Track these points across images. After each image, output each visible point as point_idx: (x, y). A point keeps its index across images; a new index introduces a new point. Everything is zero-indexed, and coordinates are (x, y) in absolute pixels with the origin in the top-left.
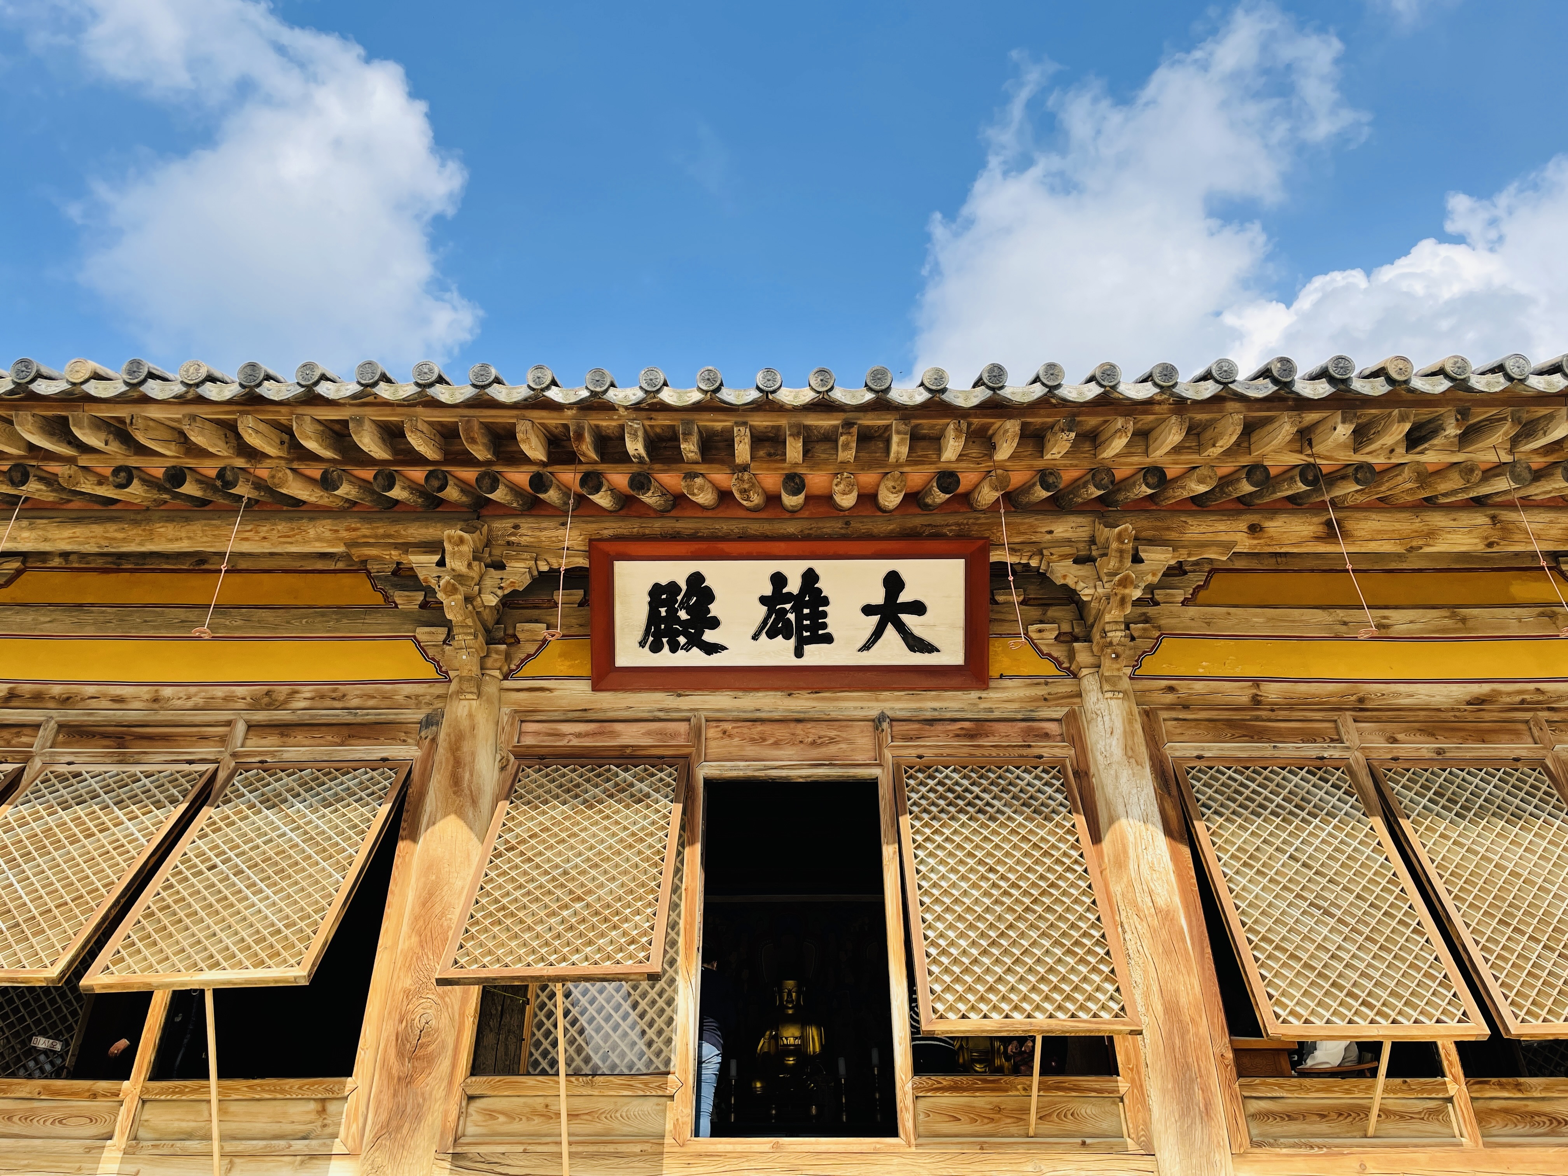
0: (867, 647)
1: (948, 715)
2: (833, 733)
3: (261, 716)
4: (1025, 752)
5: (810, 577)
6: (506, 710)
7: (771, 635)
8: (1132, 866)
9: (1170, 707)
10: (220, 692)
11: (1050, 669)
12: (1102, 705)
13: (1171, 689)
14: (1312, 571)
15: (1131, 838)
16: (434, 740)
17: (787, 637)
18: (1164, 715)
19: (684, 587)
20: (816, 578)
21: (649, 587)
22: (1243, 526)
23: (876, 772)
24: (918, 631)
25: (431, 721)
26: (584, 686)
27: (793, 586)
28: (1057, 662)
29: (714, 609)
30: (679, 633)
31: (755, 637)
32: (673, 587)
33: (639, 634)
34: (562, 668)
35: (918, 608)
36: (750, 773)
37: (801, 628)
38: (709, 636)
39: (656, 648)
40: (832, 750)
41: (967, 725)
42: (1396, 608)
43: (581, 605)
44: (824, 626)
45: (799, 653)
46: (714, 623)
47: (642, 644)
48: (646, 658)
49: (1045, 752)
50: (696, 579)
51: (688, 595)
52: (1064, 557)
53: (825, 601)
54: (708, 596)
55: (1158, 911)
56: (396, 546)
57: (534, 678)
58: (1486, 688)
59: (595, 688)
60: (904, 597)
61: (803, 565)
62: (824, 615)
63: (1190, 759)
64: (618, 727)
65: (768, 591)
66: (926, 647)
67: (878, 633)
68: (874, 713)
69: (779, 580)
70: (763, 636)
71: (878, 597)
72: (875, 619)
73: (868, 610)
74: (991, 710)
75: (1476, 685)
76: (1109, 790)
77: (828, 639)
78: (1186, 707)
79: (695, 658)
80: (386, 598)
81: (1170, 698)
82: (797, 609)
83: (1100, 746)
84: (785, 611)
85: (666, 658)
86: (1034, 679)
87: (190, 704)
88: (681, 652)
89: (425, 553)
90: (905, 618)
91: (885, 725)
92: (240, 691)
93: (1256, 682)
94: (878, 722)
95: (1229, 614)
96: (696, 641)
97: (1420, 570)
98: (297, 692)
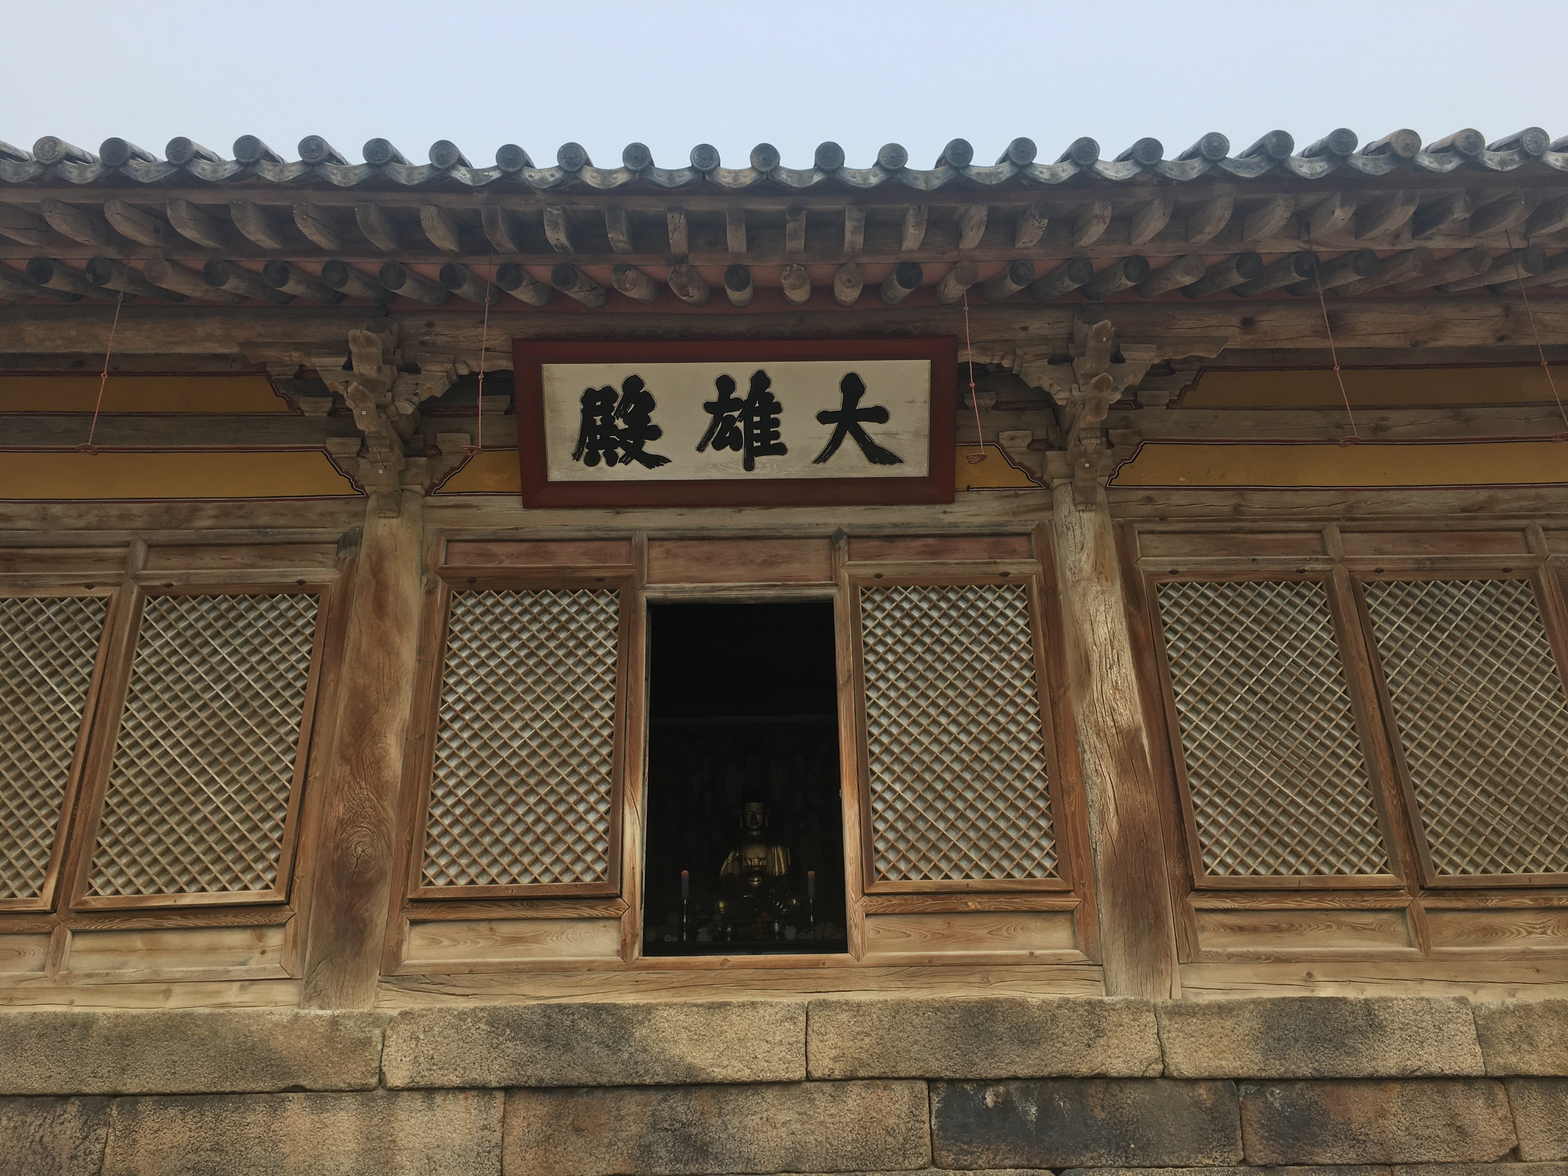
0: (823, 457)
1: (910, 531)
2: (786, 552)
3: (162, 536)
4: (992, 569)
5: (760, 381)
6: (431, 528)
7: (718, 446)
8: (1095, 685)
9: (1146, 519)
10: (114, 510)
11: (1021, 480)
12: (1074, 518)
13: (1150, 500)
14: (1310, 368)
15: (1095, 657)
16: (353, 561)
17: (736, 448)
18: (1139, 527)
19: (620, 392)
20: (767, 382)
21: (581, 393)
22: (1235, 320)
23: (832, 591)
24: (878, 440)
25: (349, 541)
26: (513, 504)
27: (742, 391)
28: (1030, 473)
29: (656, 417)
30: (617, 445)
31: (701, 448)
32: (608, 393)
33: (572, 446)
34: (490, 481)
35: (879, 415)
36: (697, 595)
37: (750, 437)
38: (650, 447)
39: (592, 461)
40: (784, 570)
41: (930, 541)
42: (1397, 408)
43: (507, 412)
44: (777, 435)
45: (749, 465)
46: (655, 433)
47: (576, 456)
48: (582, 472)
49: (1013, 570)
50: (633, 384)
51: (625, 402)
52: (1039, 357)
53: (778, 408)
54: (648, 403)
55: (1119, 731)
56: (297, 347)
57: (459, 494)
58: (1484, 494)
59: (528, 504)
60: (865, 402)
61: (752, 367)
62: (777, 423)
63: (1163, 574)
64: (553, 547)
65: (713, 396)
66: (886, 457)
67: (835, 443)
68: (831, 530)
69: (725, 384)
70: (710, 448)
71: (835, 403)
72: (831, 427)
73: (824, 417)
74: (955, 525)
75: (1473, 492)
76: (1077, 607)
77: (781, 450)
78: (1163, 519)
79: (635, 471)
80: (291, 404)
81: (1148, 509)
82: (745, 417)
83: (1070, 562)
84: (733, 420)
85: (603, 472)
86: (1003, 491)
87: (82, 523)
88: (619, 466)
89: (330, 355)
90: (867, 426)
91: (843, 543)
92: (136, 508)
93: (1240, 490)
94: (834, 539)
95: (1217, 417)
96: (635, 453)
97: (1427, 366)
98: (197, 510)
